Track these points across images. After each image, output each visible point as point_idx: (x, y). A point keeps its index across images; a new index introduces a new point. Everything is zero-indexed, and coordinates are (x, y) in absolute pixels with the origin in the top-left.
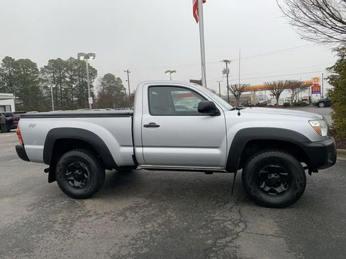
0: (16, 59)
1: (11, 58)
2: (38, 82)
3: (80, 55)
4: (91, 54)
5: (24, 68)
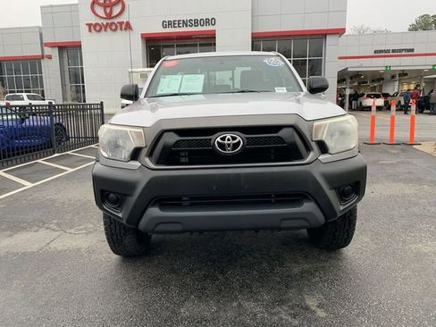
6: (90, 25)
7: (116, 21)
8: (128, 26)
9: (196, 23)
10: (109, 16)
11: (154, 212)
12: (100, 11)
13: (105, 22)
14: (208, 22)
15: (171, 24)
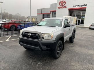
6: (58, 7)
7: (63, 6)
8: (66, 7)
9: (82, 6)
10: (62, 5)
12: (61, 4)
13: (61, 6)
14: (84, 5)
15: (75, 6)
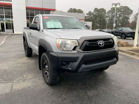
0: (99, 9)
1: (97, 8)
2: (105, 17)
3: (113, 4)
4: (118, 4)
5: (101, 12)
11: (84, 66)
